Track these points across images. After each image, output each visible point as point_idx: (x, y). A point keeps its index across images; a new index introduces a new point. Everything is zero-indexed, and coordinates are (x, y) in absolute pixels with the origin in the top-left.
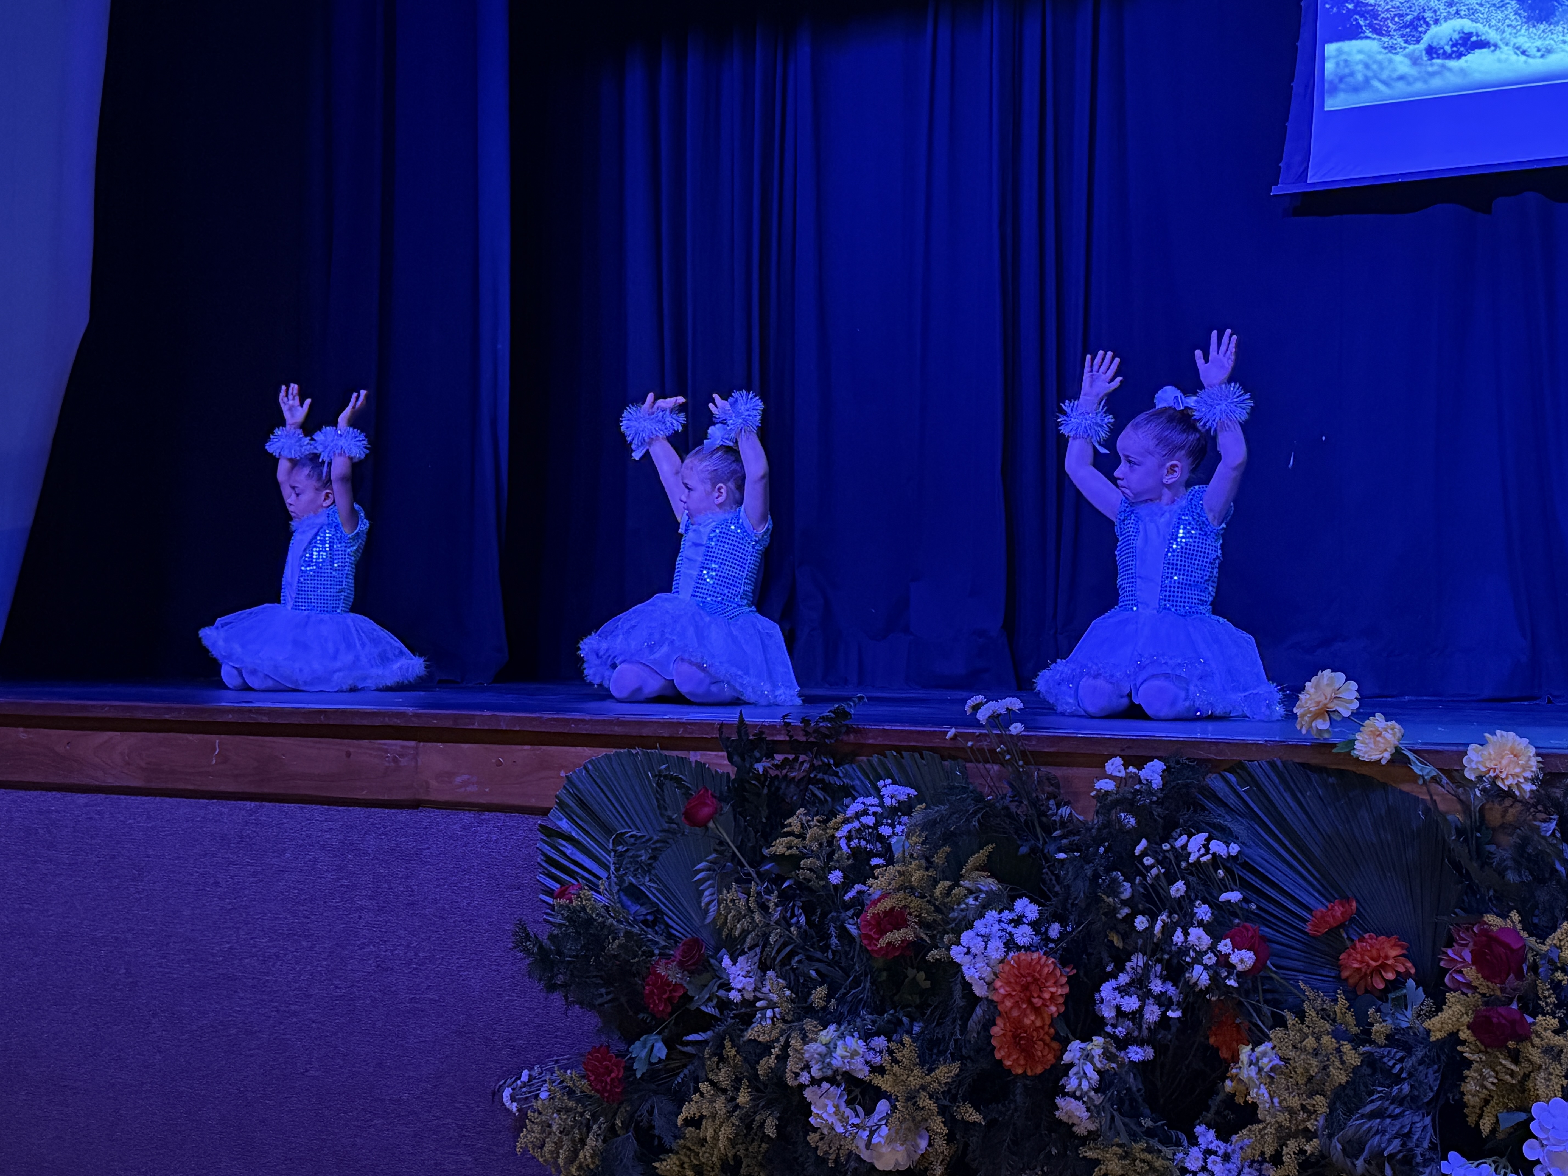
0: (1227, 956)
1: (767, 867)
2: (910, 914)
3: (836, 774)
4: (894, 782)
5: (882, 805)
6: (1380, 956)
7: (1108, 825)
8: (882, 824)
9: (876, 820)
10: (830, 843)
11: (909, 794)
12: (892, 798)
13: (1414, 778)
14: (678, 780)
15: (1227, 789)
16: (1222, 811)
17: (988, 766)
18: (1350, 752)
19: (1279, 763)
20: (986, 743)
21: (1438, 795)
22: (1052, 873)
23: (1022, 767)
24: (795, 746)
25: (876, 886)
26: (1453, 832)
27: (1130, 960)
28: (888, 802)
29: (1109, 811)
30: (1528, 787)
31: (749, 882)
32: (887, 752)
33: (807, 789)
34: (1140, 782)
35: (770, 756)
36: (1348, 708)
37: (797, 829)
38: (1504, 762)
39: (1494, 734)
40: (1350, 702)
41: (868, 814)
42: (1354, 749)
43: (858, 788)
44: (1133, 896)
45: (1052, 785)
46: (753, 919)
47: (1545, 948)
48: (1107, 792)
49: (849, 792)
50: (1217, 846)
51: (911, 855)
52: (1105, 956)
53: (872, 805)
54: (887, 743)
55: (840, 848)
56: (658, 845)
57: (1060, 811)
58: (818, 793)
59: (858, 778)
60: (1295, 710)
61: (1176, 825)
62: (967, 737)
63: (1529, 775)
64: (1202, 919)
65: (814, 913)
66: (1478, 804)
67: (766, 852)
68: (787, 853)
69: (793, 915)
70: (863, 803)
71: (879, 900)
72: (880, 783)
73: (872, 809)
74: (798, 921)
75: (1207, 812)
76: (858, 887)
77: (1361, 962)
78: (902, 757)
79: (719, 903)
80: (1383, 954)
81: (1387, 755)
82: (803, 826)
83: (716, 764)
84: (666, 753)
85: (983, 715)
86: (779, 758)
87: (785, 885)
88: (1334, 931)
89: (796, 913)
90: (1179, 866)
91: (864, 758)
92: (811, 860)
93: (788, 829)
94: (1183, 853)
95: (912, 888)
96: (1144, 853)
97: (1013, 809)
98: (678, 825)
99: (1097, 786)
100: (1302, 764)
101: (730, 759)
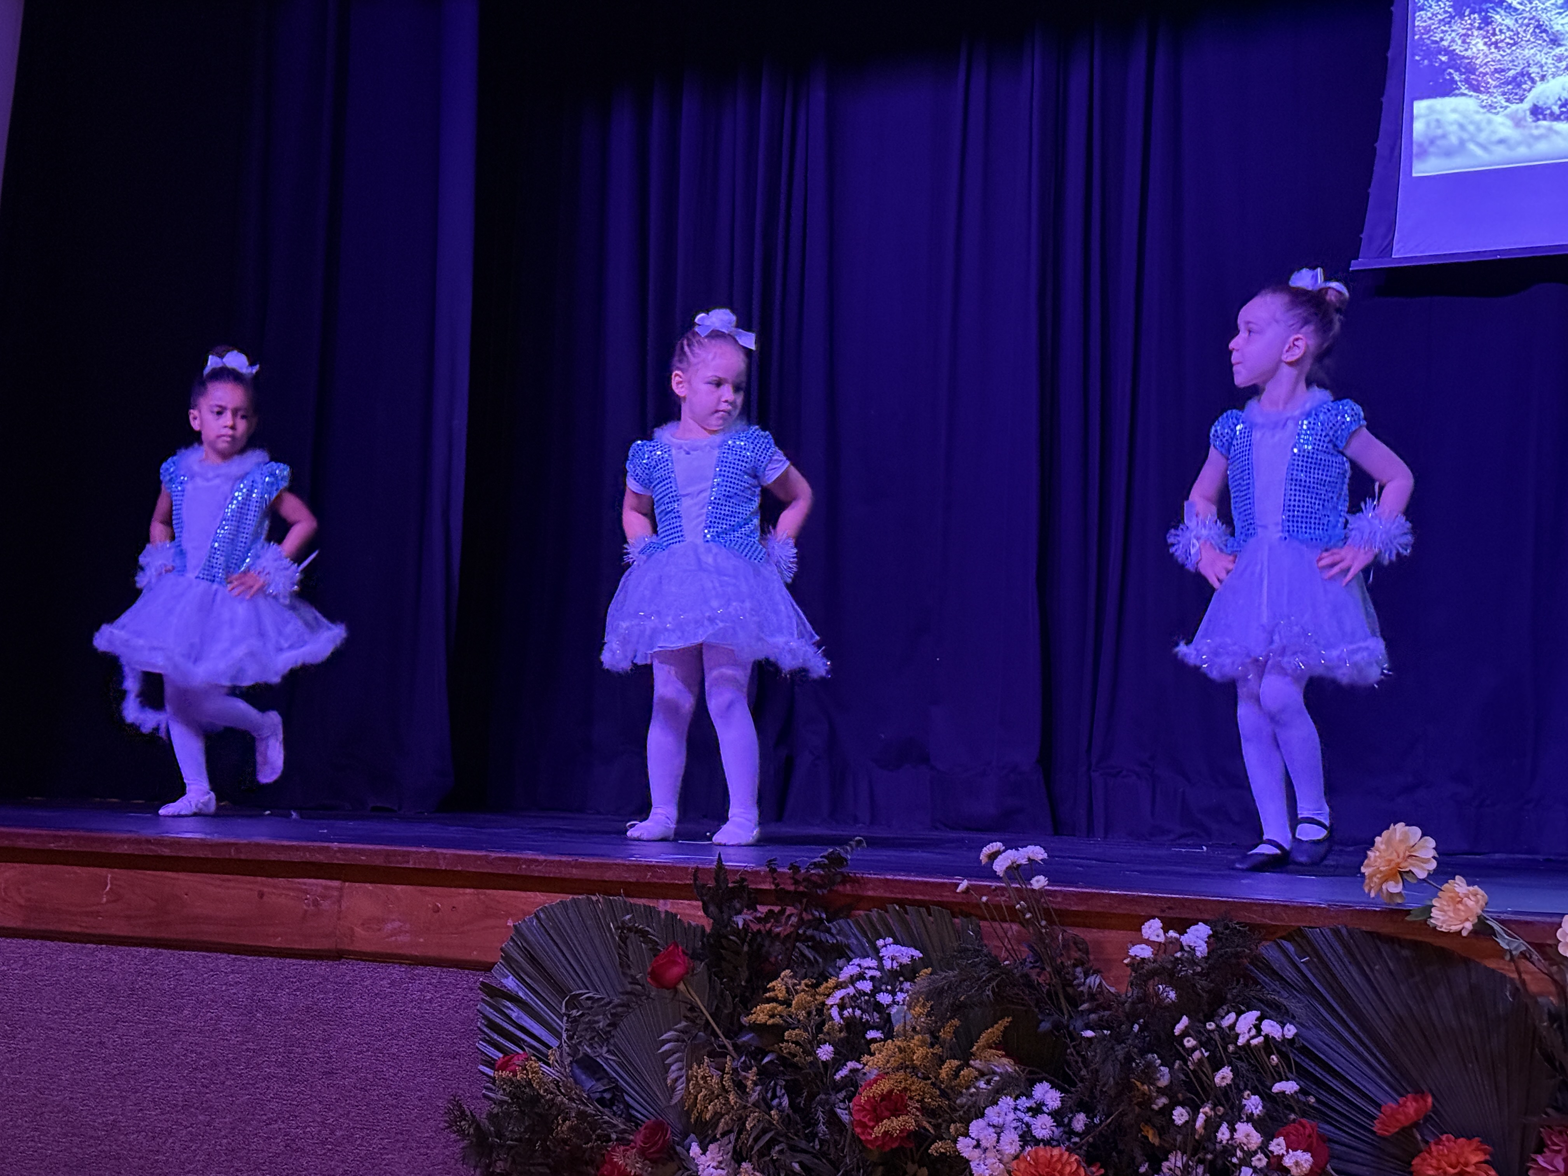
0: (1280, 1157)
1: (745, 1038)
2: (911, 1098)
3: (828, 931)
4: (896, 942)
5: (880, 968)
6: (1459, 1163)
7: (1143, 998)
8: (881, 991)
9: (873, 986)
10: (820, 1012)
11: (912, 956)
12: (893, 960)
13: (1500, 953)
14: (644, 934)
15: (1283, 959)
16: (1277, 985)
17: (1005, 925)
18: (1426, 921)
19: (1344, 931)
20: (1003, 898)
21: (1526, 972)
22: (1078, 1053)
23: (1045, 927)
24: (781, 896)
25: (872, 1064)
26: (1545, 1017)
27: (1167, 1159)
28: (888, 964)
29: (1145, 982)
31: (724, 1055)
32: (889, 906)
33: (794, 947)
34: (1182, 949)
35: (752, 907)
36: (1423, 869)
37: (781, 996)
40: (1426, 861)
41: (864, 979)
42: (1431, 917)
43: (854, 948)
44: (1171, 1082)
45: (1080, 950)
46: (727, 1099)
48: (1143, 959)
49: (843, 953)
50: (1270, 1027)
51: (914, 1029)
52: (1138, 1154)
53: (869, 968)
54: (887, 895)
55: (831, 1018)
56: (620, 1009)
57: (1088, 981)
58: (807, 952)
59: (855, 935)
60: (1363, 870)
61: (1222, 1001)
62: (980, 890)
64: (1252, 1114)
65: (800, 1095)
67: (745, 1020)
68: (770, 1022)
69: (774, 1096)
70: (859, 965)
71: (875, 1081)
72: (880, 943)
73: (870, 973)
74: (780, 1104)
75: (1259, 987)
76: (851, 1065)
77: (1437, 1168)
78: (907, 913)
79: (688, 1081)
80: (1462, 1160)
81: (1469, 926)
82: (788, 990)
83: (689, 915)
84: (632, 900)
85: (1000, 866)
86: (763, 909)
87: (766, 1060)
88: (1406, 1131)
89: (778, 1094)
90: (1225, 1049)
91: (862, 913)
92: (797, 1031)
93: (771, 994)
94: (1230, 1034)
95: (914, 1068)
96: (1185, 1034)
97: (1034, 976)
98: (643, 986)
99: (1132, 952)
100: (1370, 933)
101: (705, 909)
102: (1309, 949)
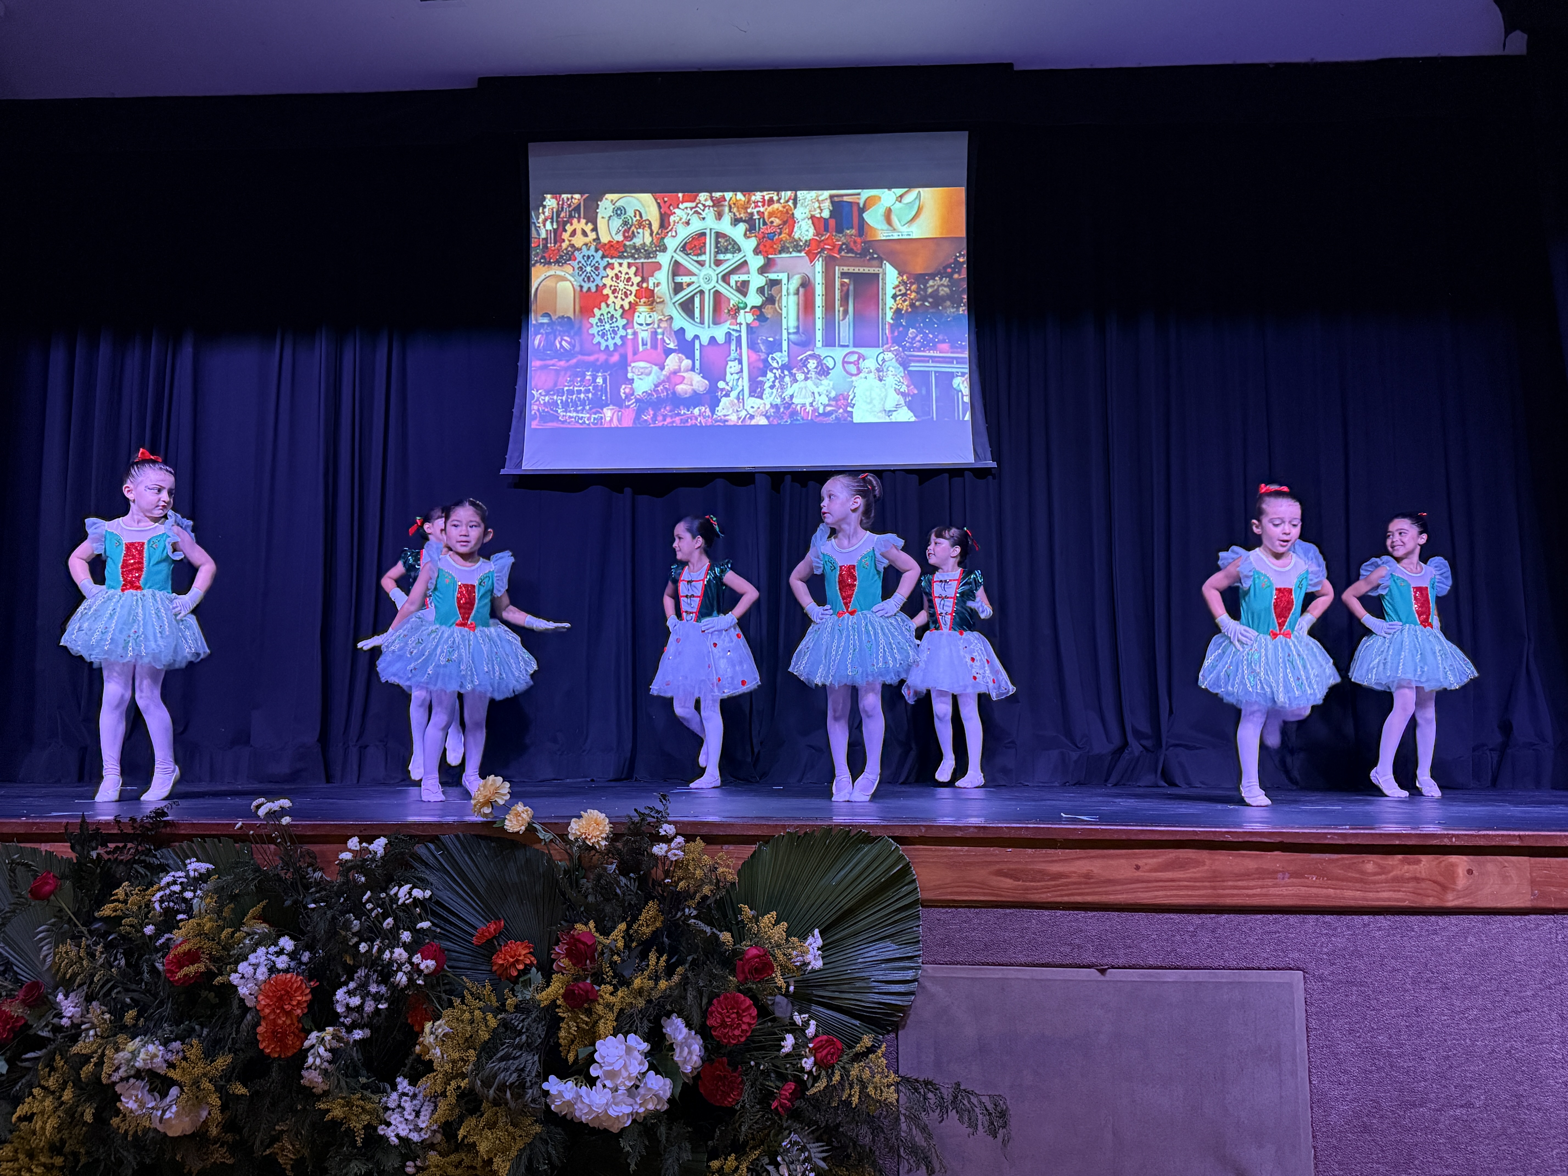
0: (418, 965)
1: (96, 926)
2: (203, 953)
3: (155, 856)
4: (198, 860)
5: (187, 876)
6: (516, 955)
7: (347, 882)
8: (186, 890)
9: (182, 888)
10: (147, 906)
11: (208, 868)
12: (195, 871)
13: (539, 841)
14: (27, 866)
15: (428, 854)
16: (424, 869)
17: (265, 846)
18: (503, 827)
19: (461, 835)
20: (264, 830)
21: (553, 850)
22: (309, 917)
23: (290, 846)
24: (123, 837)
25: (177, 935)
26: (562, 872)
27: (357, 972)
28: (192, 874)
29: (347, 873)
30: (603, 843)
31: (81, 937)
32: (194, 839)
33: (132, 867)
34: (369, 853)
35: (104, 845)
36: (503, 799)
37: (121, 898)
38: (591, 829)
39: (586, 812)
40: (504, 795)
41: (176, 884)
42: (505, 825)
43: (170, 865)
44: (360, 929)
45: (310, 857)
46: (82, 964)
47: (608, 941)
48: (347, 860)
49: (164, 869)
50: (417, 893)
51: (206, 911)
52: (340, 971)
53: (180, 877)
54: (194, 832)
55: (154, 909)
56: (8, 914)
57: (315, 875)
58: (140, 870)
59: (171, 858)
61: (393, 880)
62: (251, 827)
63: (604, 835)
64: (404, 942)
65: (133, 957)
66: (577, 855)
67: (96, 914)
68: (112, 915)
69: (116, 959)
70: (174, 876)
71: (180, 945)
72: (188, 861)
73: (180, 880)
74: (119, 964)
75: (413, 870)
76: (167, 936)
77: (504, 960)
78: (205, 842)
79: (55, 955)
80: (518, 953)
81: (523, 828)
82: (126, 894)
83: (62, 852)
84: (22, 845)
85: (262, 812)
86: (112, 846)
87: (110, 938)
88: (490, 942)
89: (118, 957)
90: (391, 907)
91: (177, 844)
92: (131, 919)
93: (115, 897)
94: (395, 899)
95: (206, 934)
96: (369, 901)
97: (283, 875)
98: (26, 899)
99: (340, 857)
100: (475, 835)
101: (73, 848)
102: (442, 846)
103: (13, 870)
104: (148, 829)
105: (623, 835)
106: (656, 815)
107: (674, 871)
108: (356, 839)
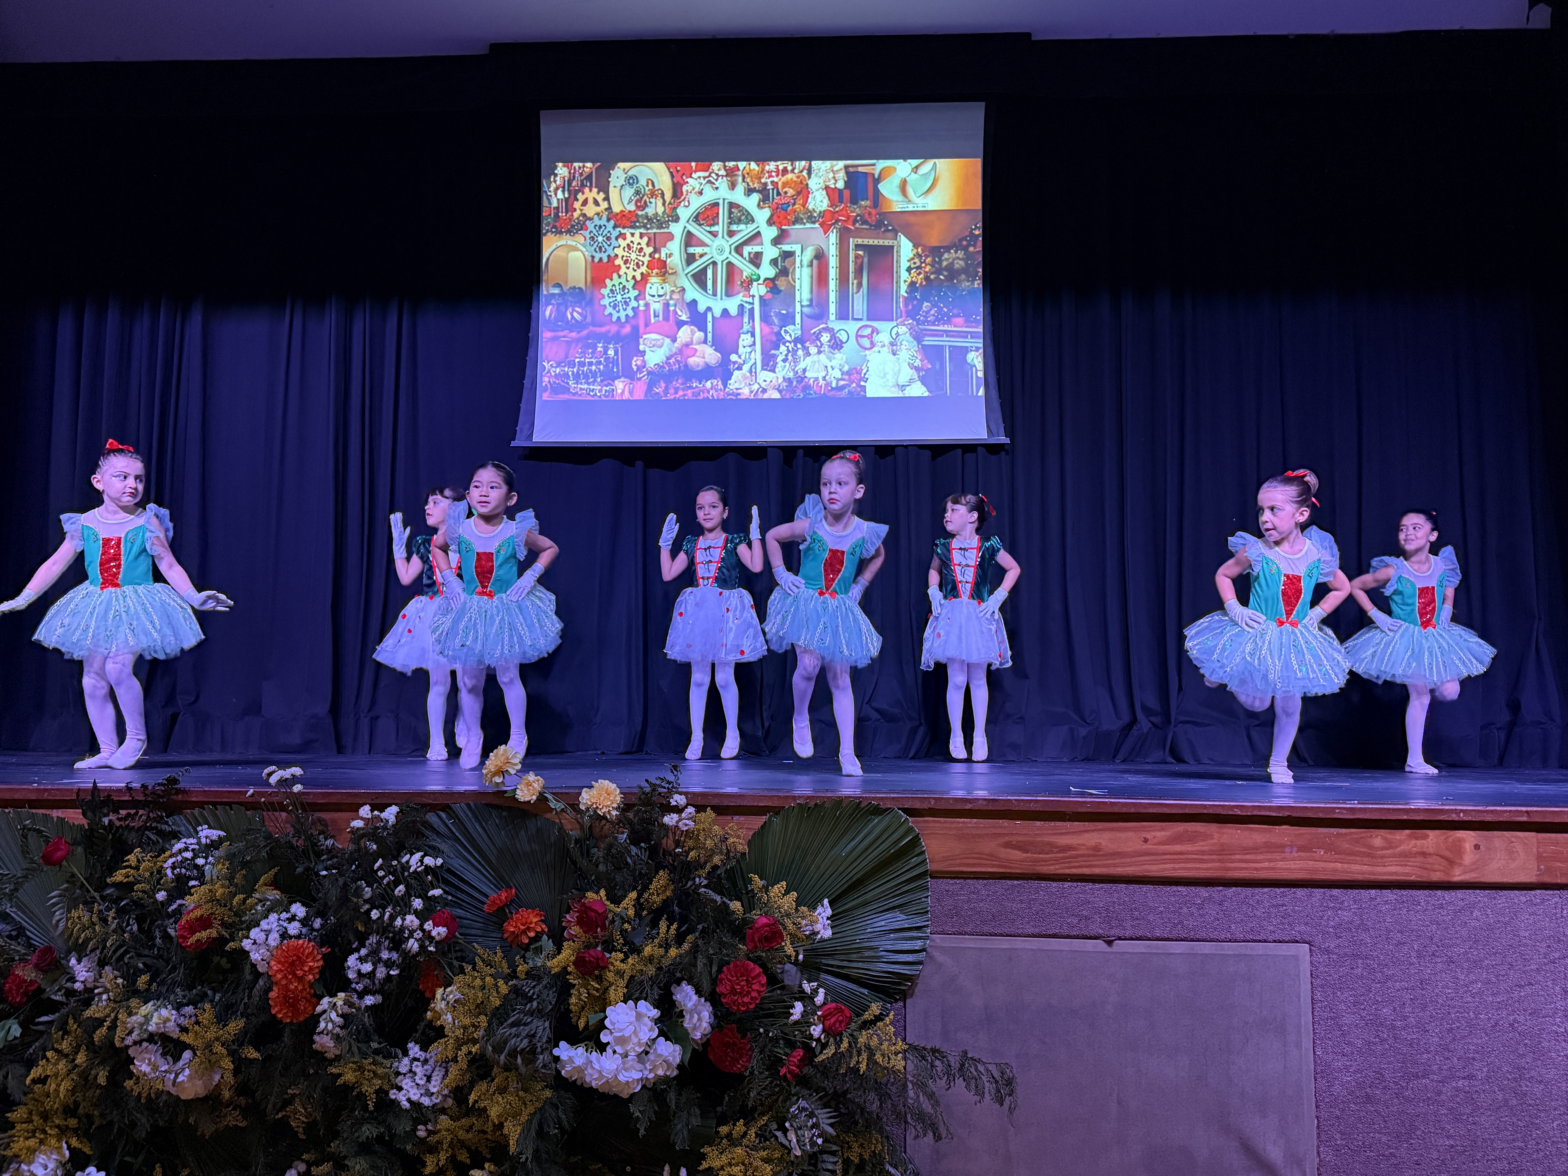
0: (430, 931)
1: (109, 892)
2: (215, 919)
3: (167, 823)
4: (210, 827)
5: (199, 843)
6: (527, 922)
7: (359, 850)
8: (198, 857)
9: (194, 854)
10: (159, 872)
11: (219, 835)
12: (207, 838)
13: (550, 810)
14: (39, 831)
15: (439, 822)
16: (435, 837)
17: (277, 814)
18: (514, 796)
19: (472, 804)
20: (275, 798)
21: (565, 820)
22: (320, 883)
23: (302, 813)
24: (134, 804)
25: (189, 901)
26: (573, 842)
27: (368, 939)
28: (203, 841)
29: (359, 841)
30: (614, 813)
31: (93, 903)
32: (206, 806)
33: (143, 834)
34: (381, 821)
35: (115, 811)
36: (515, 768)
37: (133, 864)
38: (602, 799)
39: (597, 782)
40: (516, 765)
41: (188, 850)
42: (516, 794)
43: (182, 832)
44: (371, 896)
45: (322, 825)
46: (95, 929)
47: (619, 910)
48: (358, 829)
49: (176, 836)
50: (428, 861)
51: (218, 877)
52: (351, 937)
53: (191, 844)
54: (205, 799)
55: (166, 875)
56: (20, 880)
57: (326, 842)
58: (152, 836)
59: (183, 825)
61: (404, 848)
62: (262, 794)
63: (615, 805)
64: (415, 909)
65: (145, 922)
66: (588, 824)
67: (108, 880)
68: (125, 881)
69: (128, 924)
70: (185, 843)
71: (192, 911)
72: (200, 828)
73: (192, 847)
74: (132, 929)
75: (424, 838)
76: (179, 902)
77: (515, 927)
78: (217, 809)
79: (68, 920)
80: (529, 921)
81: (534, 797)
82: (138, 861)
83: (74, 818)
84: (34, 811)
85: (273, 780)
86: (123, 812)
87: (123, 903)
88: (501, 909)
89: (131, 922)
90: (403, 874)
91: (189, 811)
92: (143, 885)
93: (127, 863)
94: (406, 867)
95: (218, 900)
96: (380, 868)
97: (294, 842)
98: (38, 864)
99: (352, 825)
100: (487, 805)
101: (84, 814)
102: (453, 815)
103: (25, 836)
104: (160, 796)
105: (634, 805)
106: (667, 786)
107: (684, 841)
108: (367, 808)
